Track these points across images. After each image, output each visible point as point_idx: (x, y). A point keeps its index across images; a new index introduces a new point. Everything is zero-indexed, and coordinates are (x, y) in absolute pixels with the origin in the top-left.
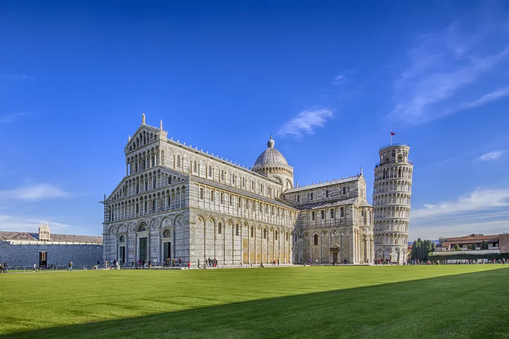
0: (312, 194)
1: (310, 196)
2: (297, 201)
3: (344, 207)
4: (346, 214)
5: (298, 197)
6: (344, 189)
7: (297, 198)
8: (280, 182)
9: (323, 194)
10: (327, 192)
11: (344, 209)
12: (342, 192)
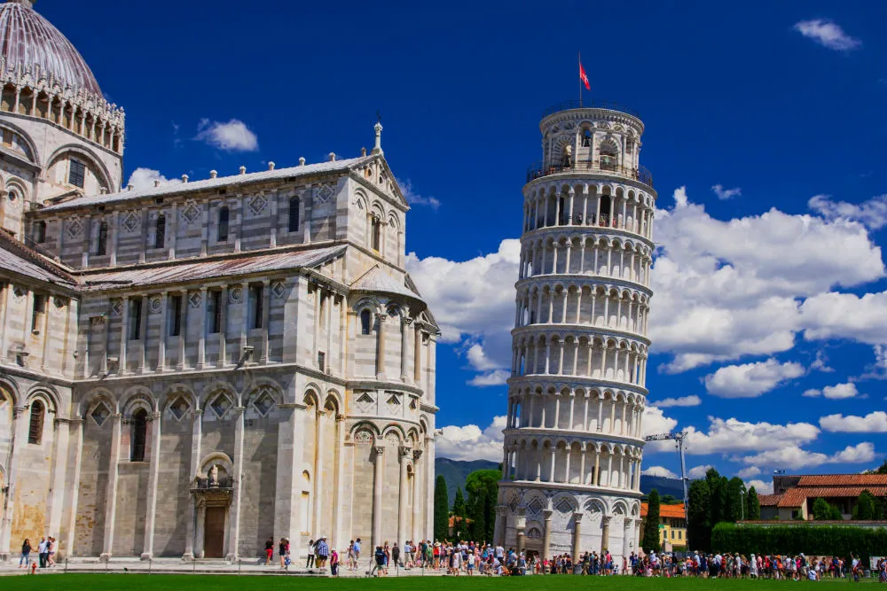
0: (161, 222)
1: (153, 231)
2: (94, 248)
3: (266, 282)
4: (270, 318)
5: (103, 228)
6: (294, 203)
7: (95, 233)
8: (29, 154)
9: (207, 225)
10: (224, 215)
11: (266, 292)
12: (285, 219)
